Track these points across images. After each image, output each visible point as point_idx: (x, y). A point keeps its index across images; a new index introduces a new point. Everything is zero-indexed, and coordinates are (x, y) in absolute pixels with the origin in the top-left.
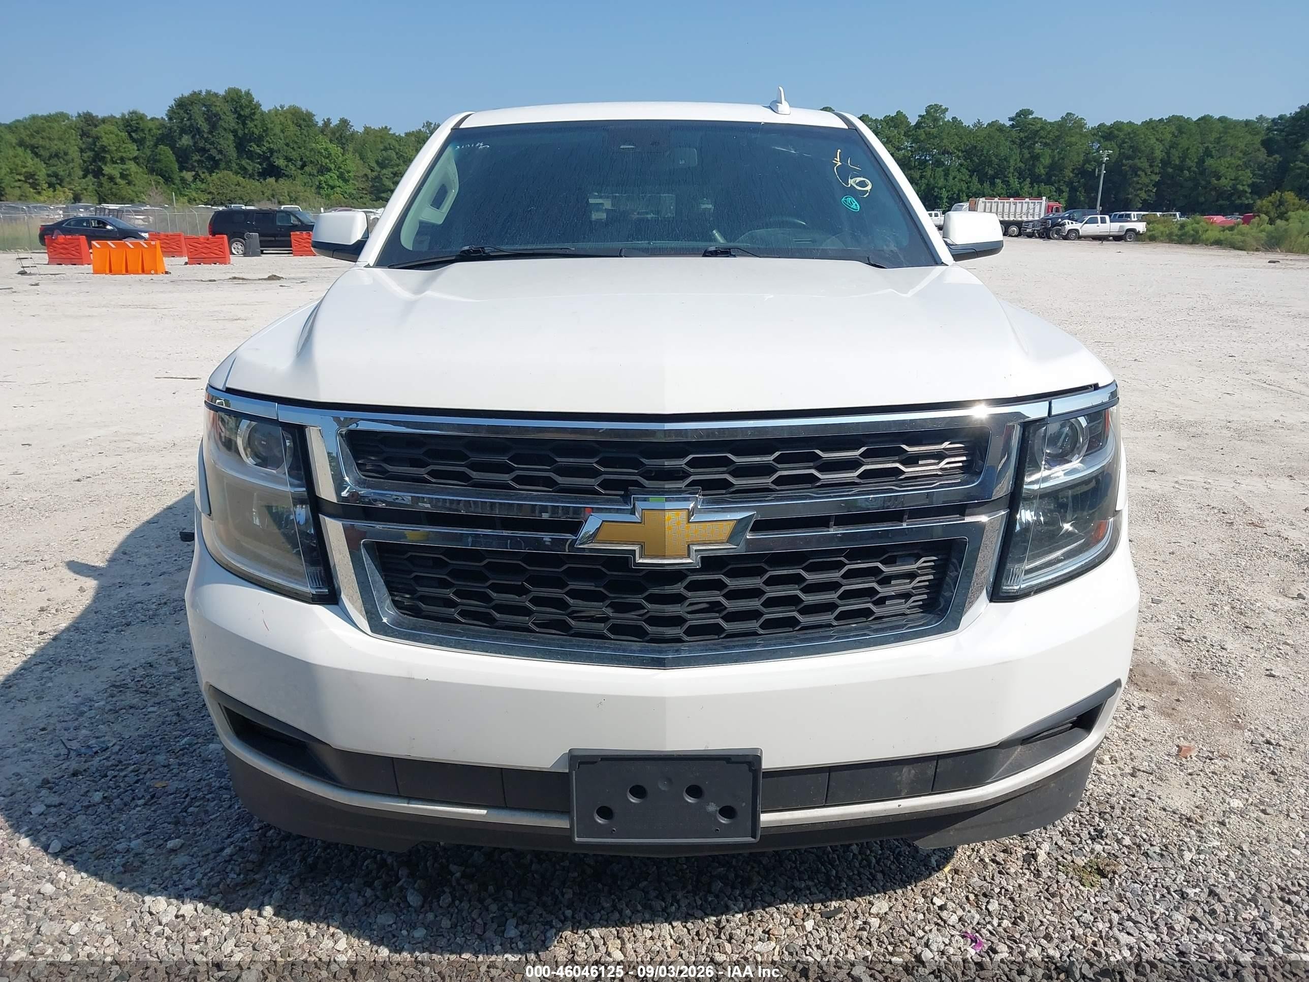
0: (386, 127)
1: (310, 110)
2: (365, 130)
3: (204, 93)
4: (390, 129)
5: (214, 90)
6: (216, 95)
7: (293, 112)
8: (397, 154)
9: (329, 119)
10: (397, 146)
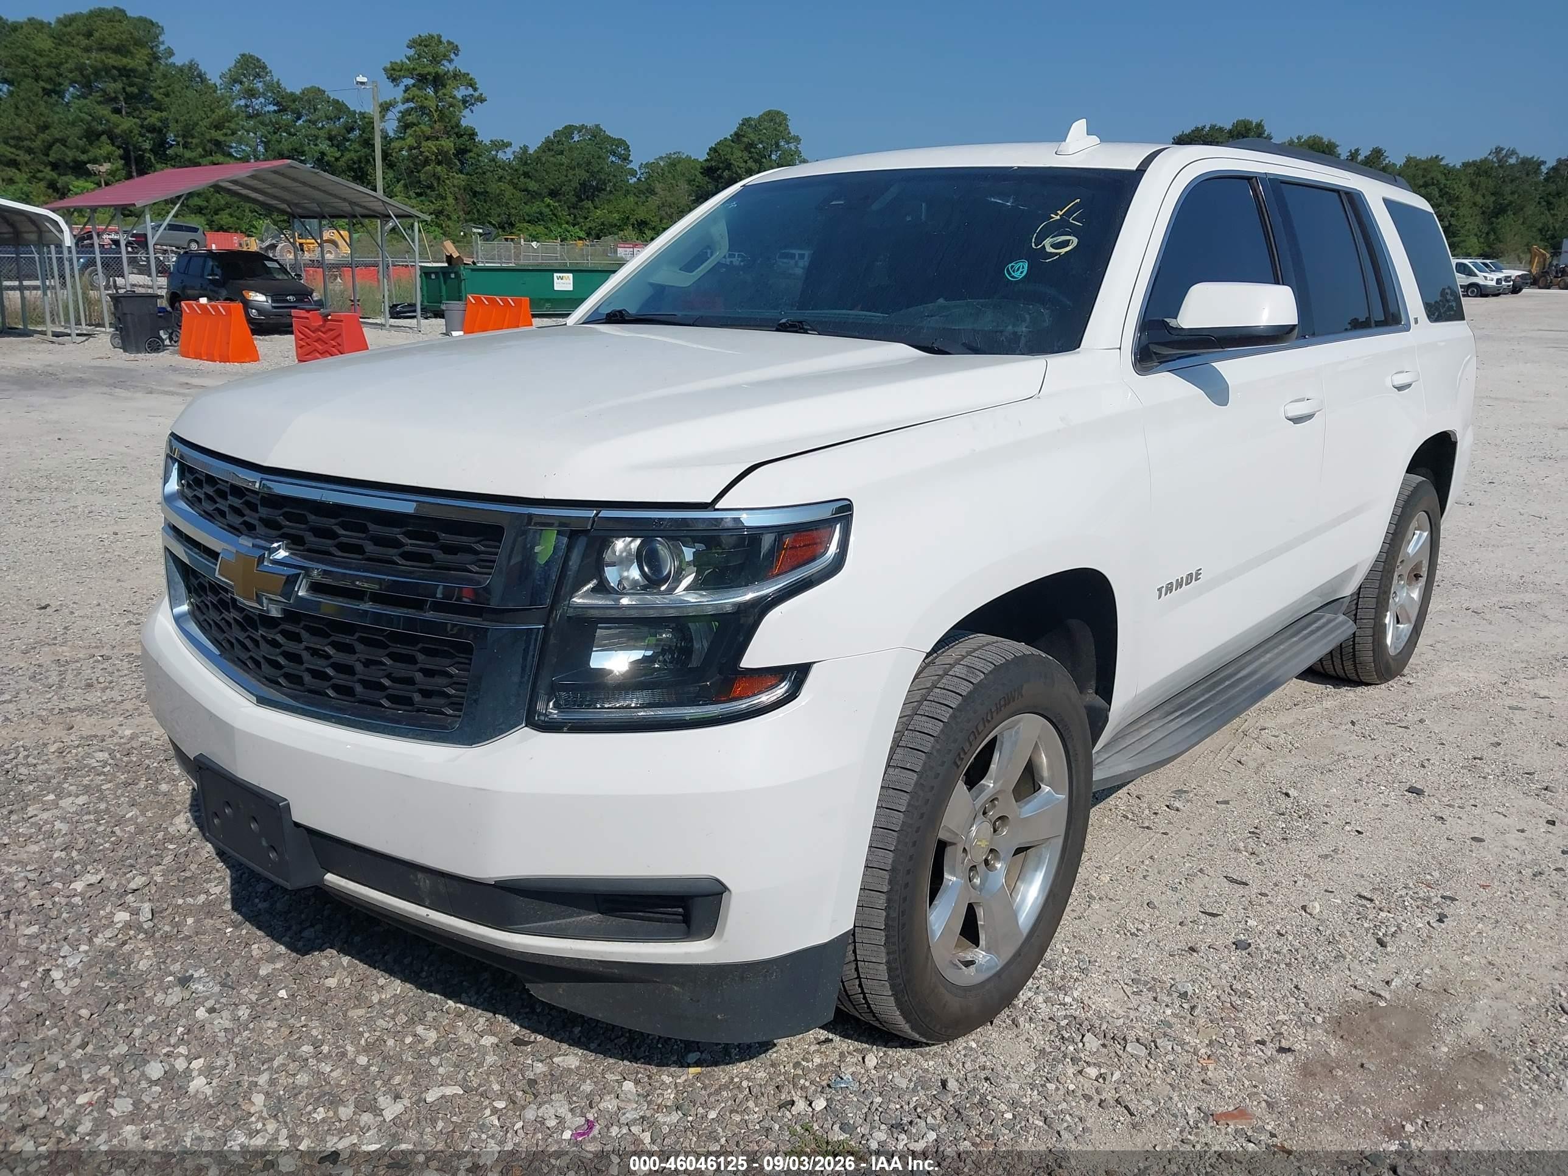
0: (1437, 157)
1: (1333, 140)
2: (1407, 161)
3: (1207, 129)
4: (1442, 159)
5: (1219, 124)
6: (1221, 129)
7: (1311, 143)
8: (1441, 190)
9: (1357, 150)
10: (1443, 181)
